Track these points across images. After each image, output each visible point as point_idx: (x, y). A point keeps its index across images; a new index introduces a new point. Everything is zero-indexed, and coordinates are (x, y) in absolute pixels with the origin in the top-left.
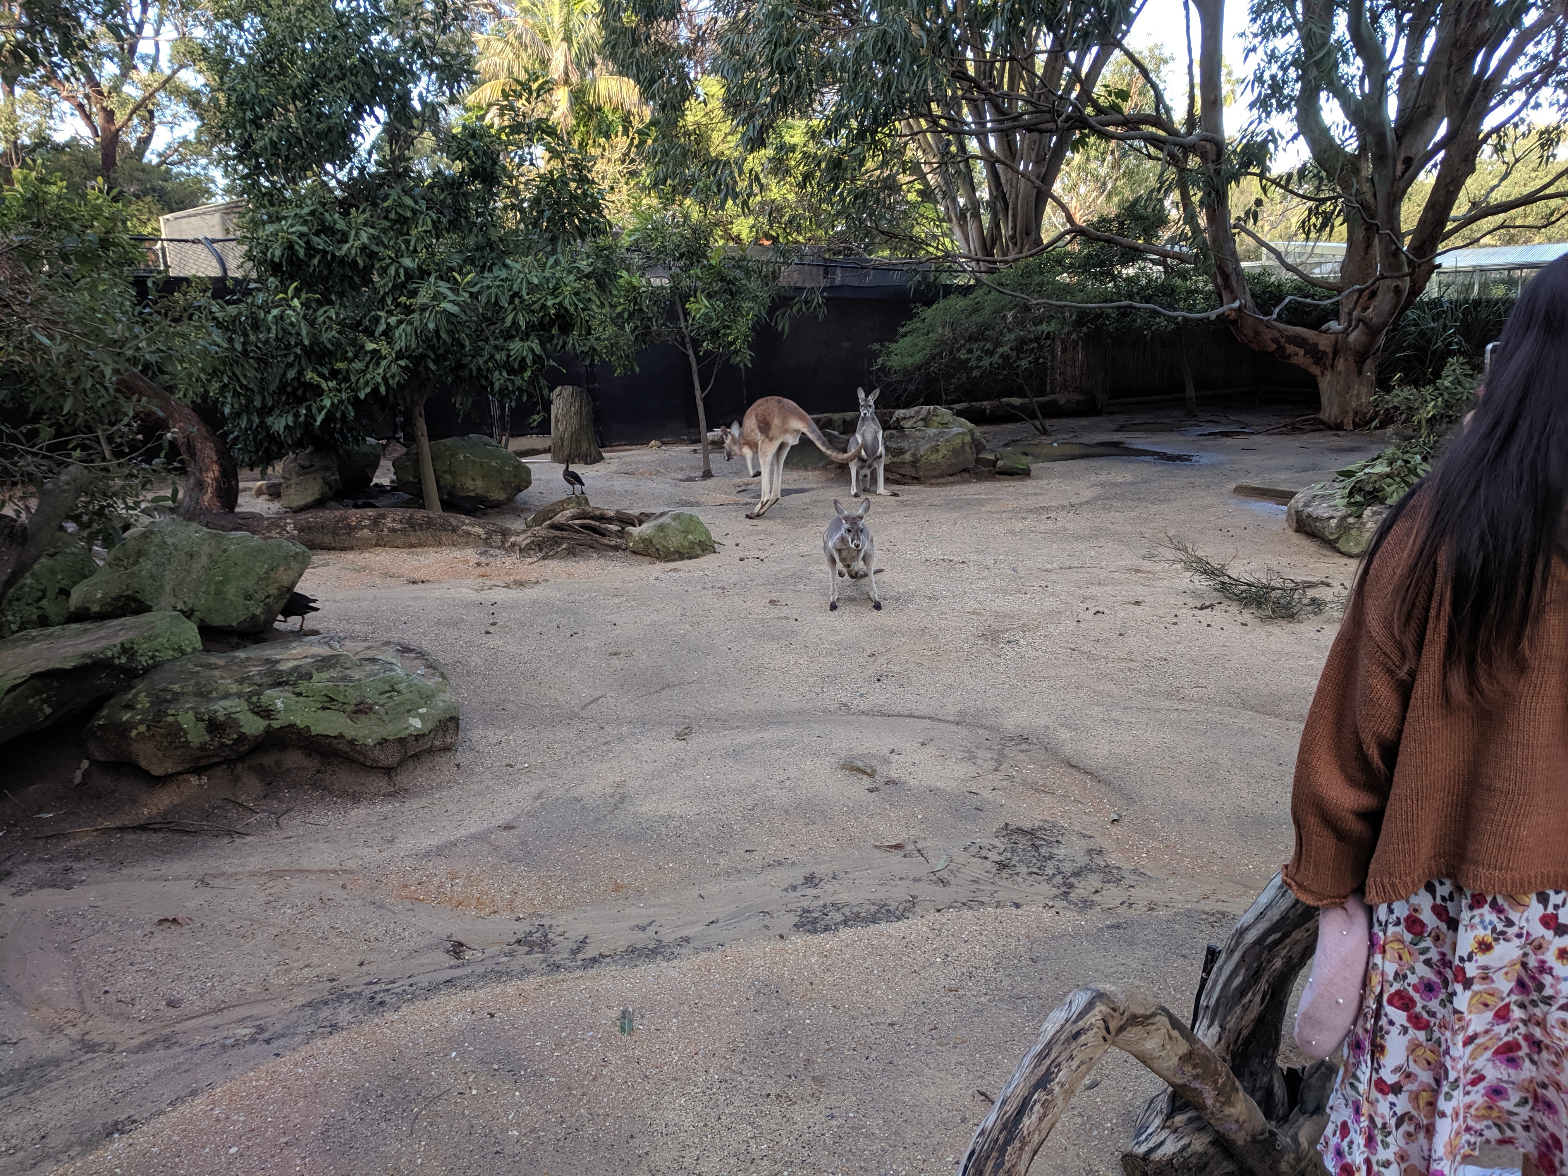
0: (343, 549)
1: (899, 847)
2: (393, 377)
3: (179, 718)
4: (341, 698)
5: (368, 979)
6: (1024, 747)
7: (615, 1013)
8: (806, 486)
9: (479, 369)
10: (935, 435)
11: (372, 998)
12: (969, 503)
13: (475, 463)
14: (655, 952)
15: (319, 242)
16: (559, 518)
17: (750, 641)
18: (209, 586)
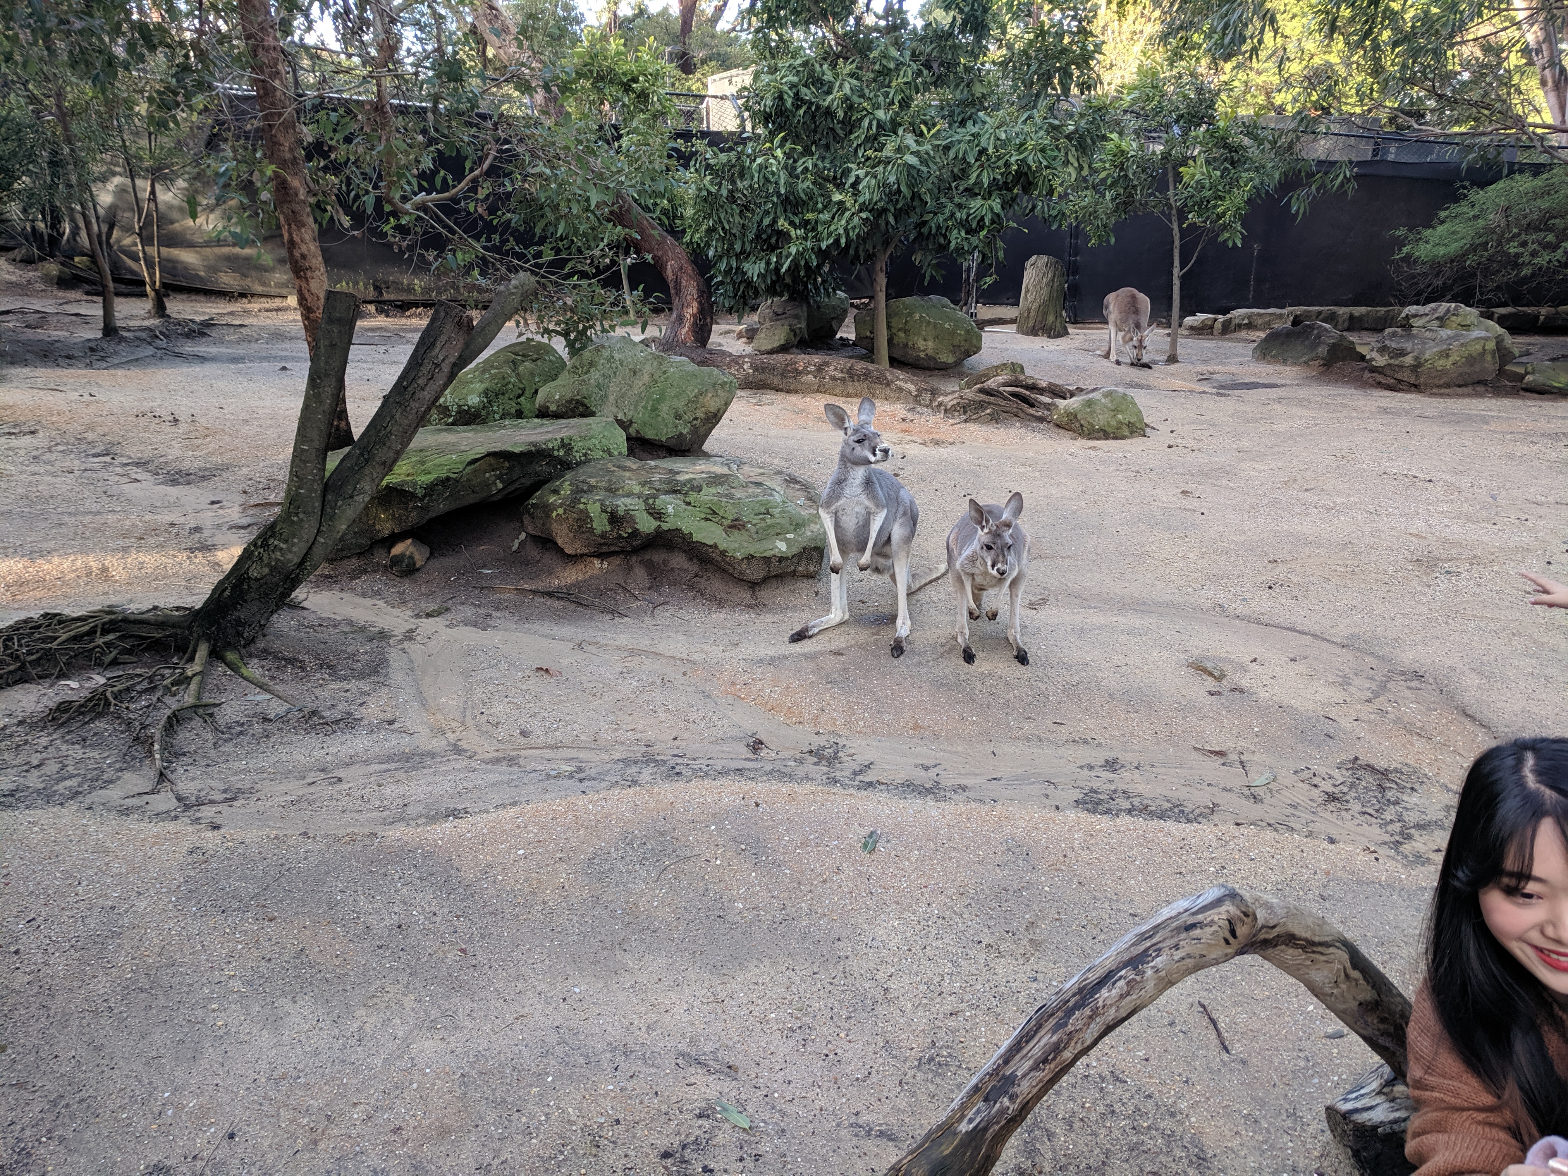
0: (789, 391)
1: (1220, 754)
2: (854, 228)
3: (589, 507)
4: (721, 513)
5: (676, 752)
6: (1415, 684)
7: (865, 831)
8: (1279, 382)
9: (939, 227)
10: (1449, 338)
11: (673, 768)
12: (1469, 418)
13: (929, 323)
14: (929, 791)
15: (806, 93)
16: (991, 383)
17: (1143, 527)
18: (647, 402)
